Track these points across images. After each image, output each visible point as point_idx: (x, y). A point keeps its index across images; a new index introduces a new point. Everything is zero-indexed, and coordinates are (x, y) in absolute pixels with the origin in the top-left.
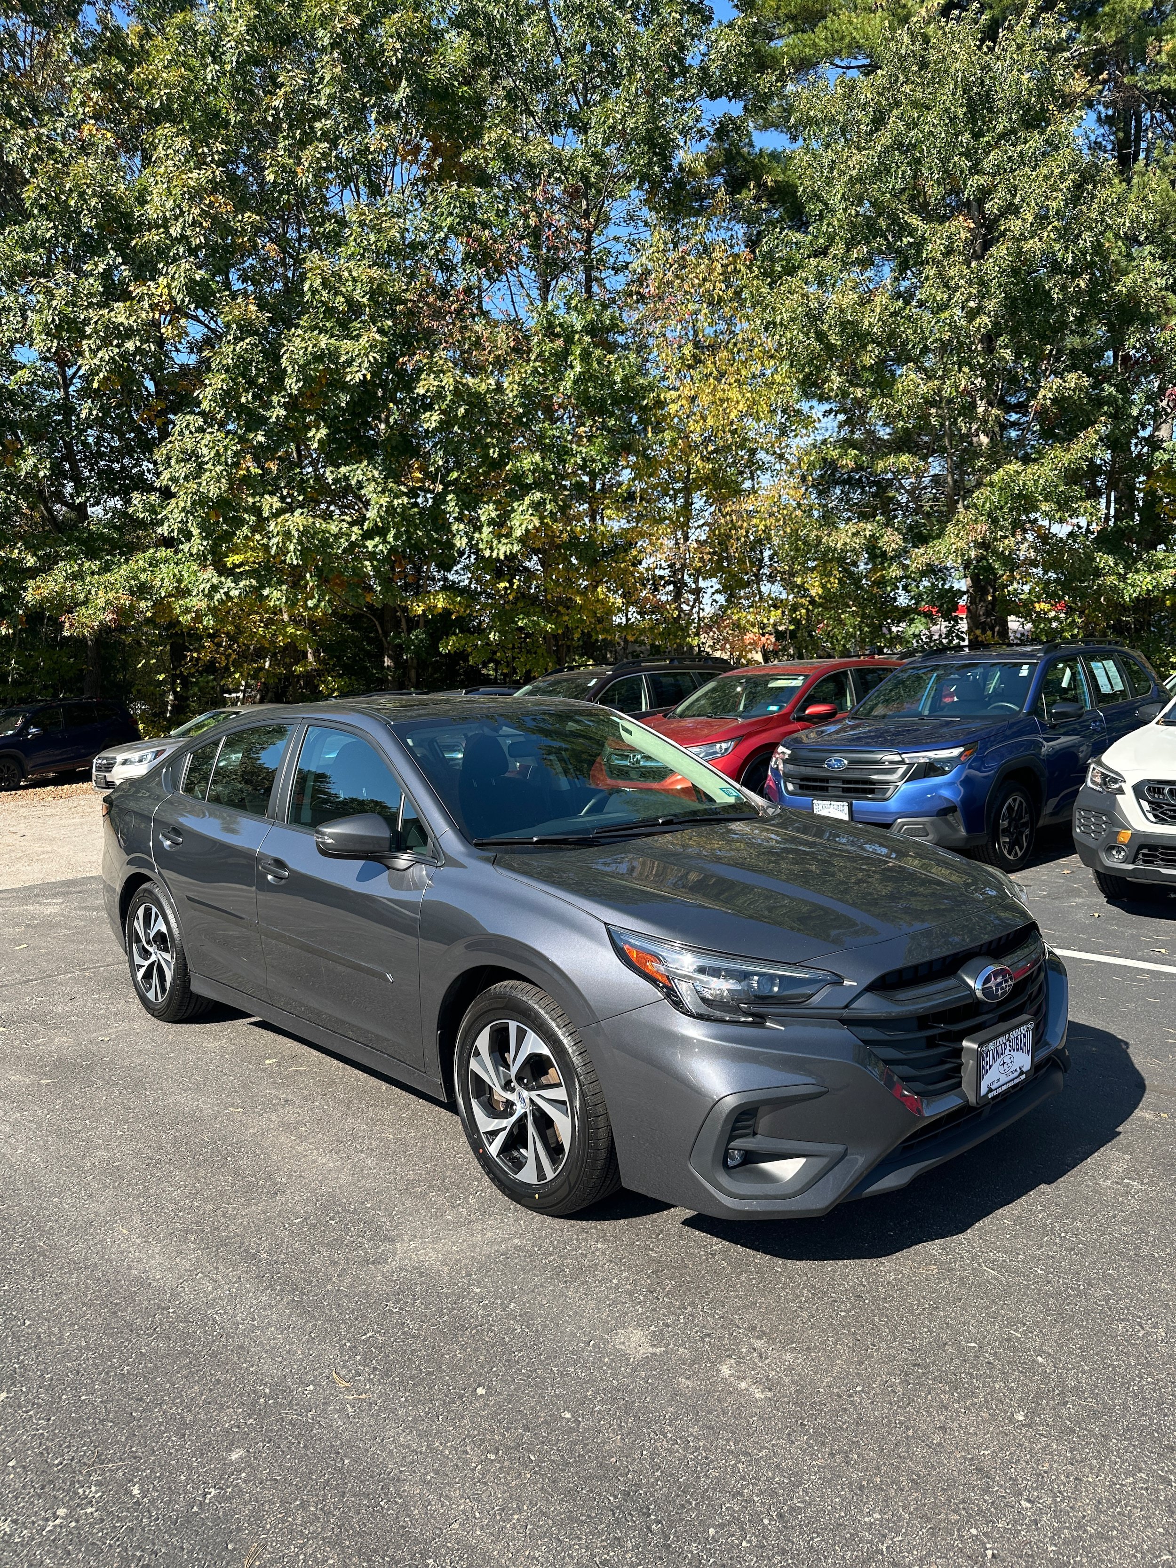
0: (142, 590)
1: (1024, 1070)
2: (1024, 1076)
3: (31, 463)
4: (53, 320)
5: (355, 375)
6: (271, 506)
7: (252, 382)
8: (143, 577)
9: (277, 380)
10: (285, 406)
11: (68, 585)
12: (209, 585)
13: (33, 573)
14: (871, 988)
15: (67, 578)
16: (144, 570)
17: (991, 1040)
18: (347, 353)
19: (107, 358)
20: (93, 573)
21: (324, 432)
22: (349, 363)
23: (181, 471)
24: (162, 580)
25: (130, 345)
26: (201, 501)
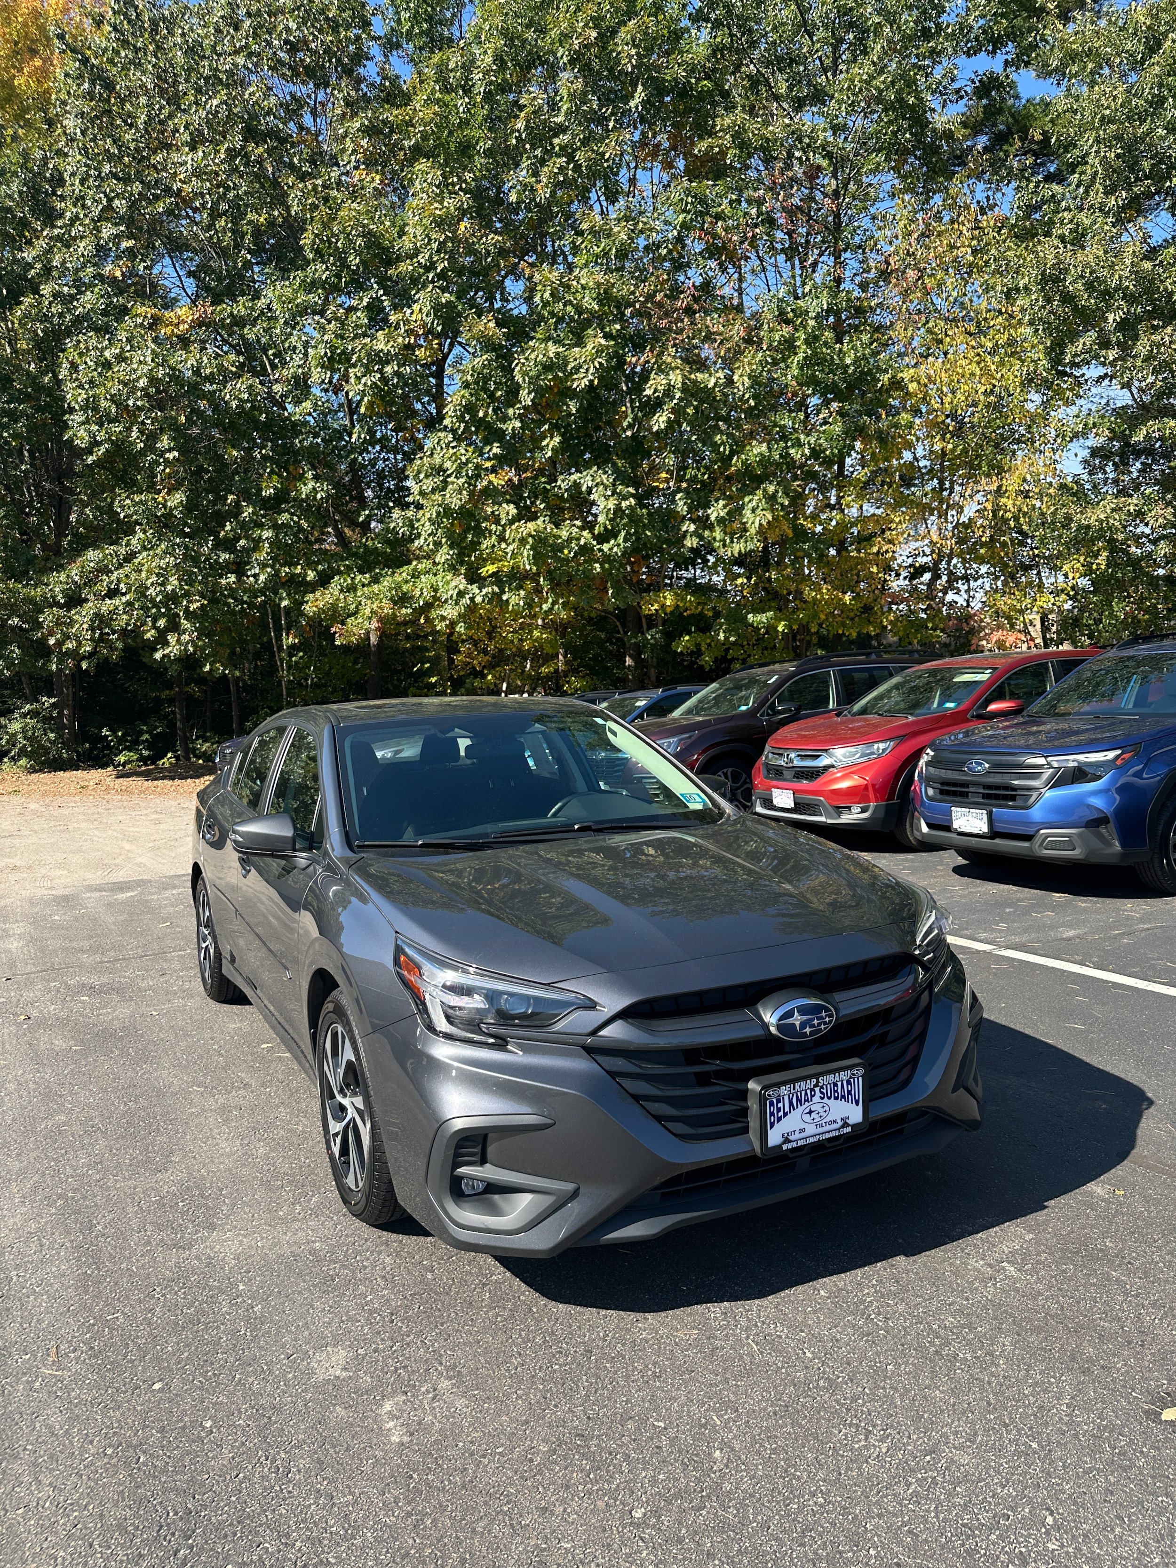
0: (402, 599)
1: (851, 1121)
2: (849, 1129)
3: (310, 486)
4: (326, 353)
5: (581, 382)
6: (508, 513)
7: (492, 396)
8: (405, 588)
9: (513, 391)
10: (520, 417)
11: (342, 597)
12: (457, 590)
13: (312, 587)
14: (623, 1015)
15: (341, 591)
16: (407, 582)
17: (784, 1083)
18: (575, 360)
19: (369, 383)
20: (363, 586)
21: (557, 439)
22: (577, 369)
23: (428, 484)
24: (422, 589)
25: (388, 369)
26: (447, 511)
